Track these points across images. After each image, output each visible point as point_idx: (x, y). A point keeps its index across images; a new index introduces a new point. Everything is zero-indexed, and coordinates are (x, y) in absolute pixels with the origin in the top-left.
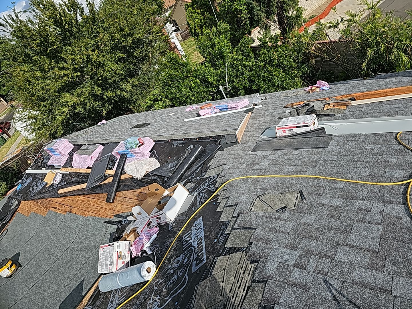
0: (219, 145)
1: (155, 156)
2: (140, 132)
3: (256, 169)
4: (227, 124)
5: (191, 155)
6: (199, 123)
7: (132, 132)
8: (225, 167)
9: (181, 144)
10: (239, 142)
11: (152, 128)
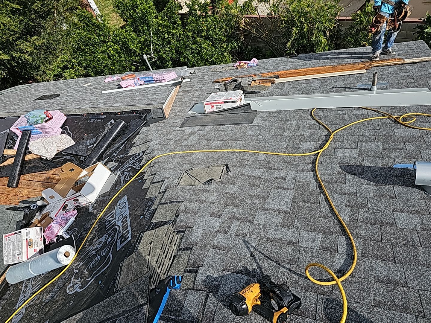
0: (145, 120)
1: (68, 133)
2: (47, 105)
3: (184, 145)
4: (153, 97)
5: (111, 131)
6: (121, 96)
7: (36, 104)
8: (151, 143)
9: (99, 119)
10: (167, 118)
11: (62, 100)
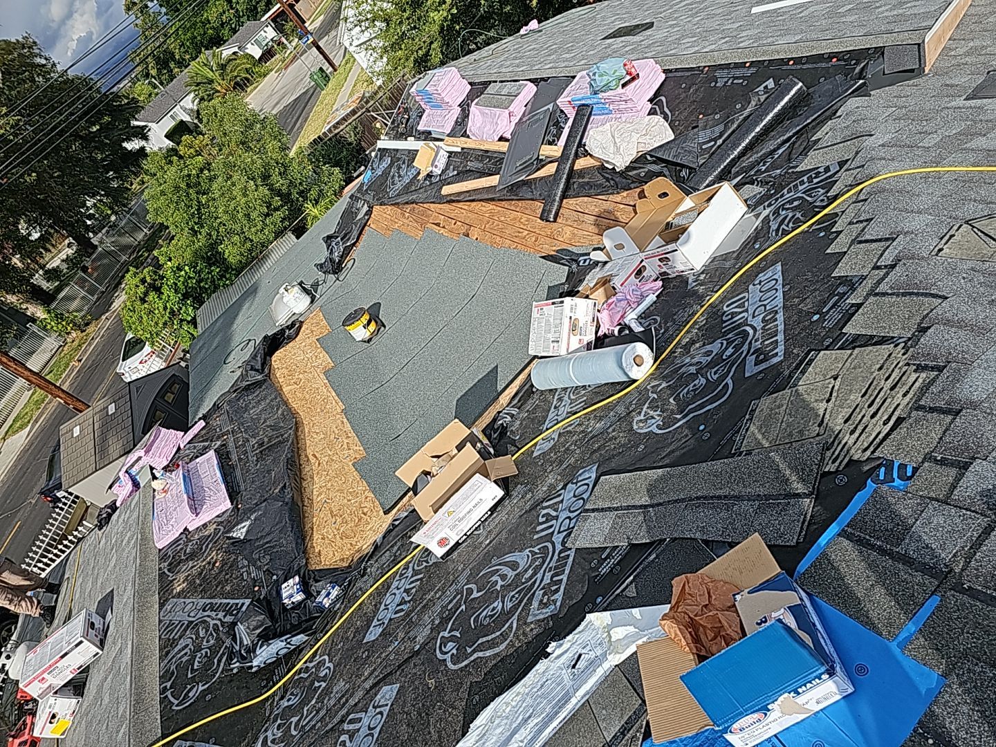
0: (860, 79)
1: (663, 113)
2: (627, 49)
3: (972, 150)
4: (895, 13)
5: (763, 108)
6: (801, 15)
7: (606, 48)
8: (869, 142)
9: (737, 78)
10: (927, 72)
11: (658, 36)
